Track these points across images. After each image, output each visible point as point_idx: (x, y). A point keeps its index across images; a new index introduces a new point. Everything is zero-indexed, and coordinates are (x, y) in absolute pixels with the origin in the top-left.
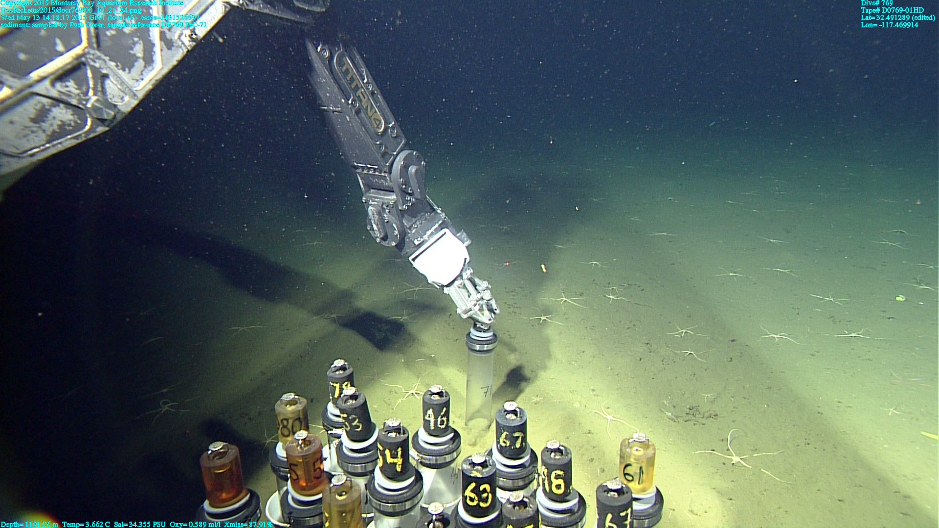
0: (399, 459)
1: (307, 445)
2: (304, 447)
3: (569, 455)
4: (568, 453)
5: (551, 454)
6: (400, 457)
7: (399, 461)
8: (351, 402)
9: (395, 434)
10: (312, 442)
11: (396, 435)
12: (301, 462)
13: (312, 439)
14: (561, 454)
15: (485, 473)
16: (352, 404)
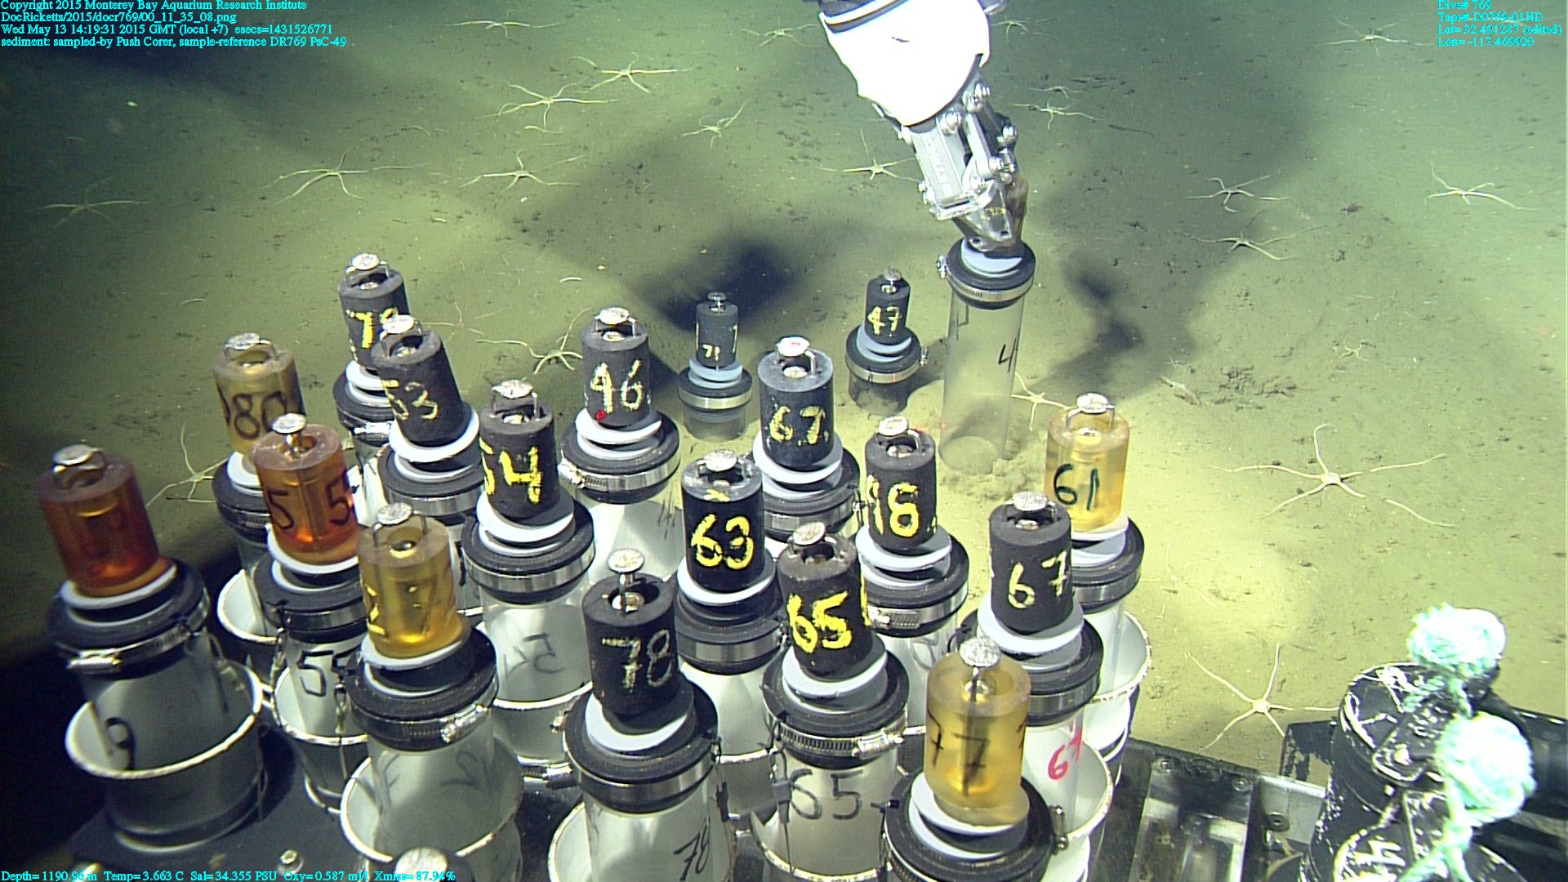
0: (533, 475)
1: (307, 449)
2: (301, 452)
3: (931, 450)
4: (928, 446)
5: (887, 450)
6: (535, 470)
7: (534, 478)
8: (405, 352)
9: (521, 417)
10: (319, 440)
11: (523, 420)
12: (296, 487)
13: (318, 434)
14: (910, 449)
15: (737, 494)
16: (408, 357)
